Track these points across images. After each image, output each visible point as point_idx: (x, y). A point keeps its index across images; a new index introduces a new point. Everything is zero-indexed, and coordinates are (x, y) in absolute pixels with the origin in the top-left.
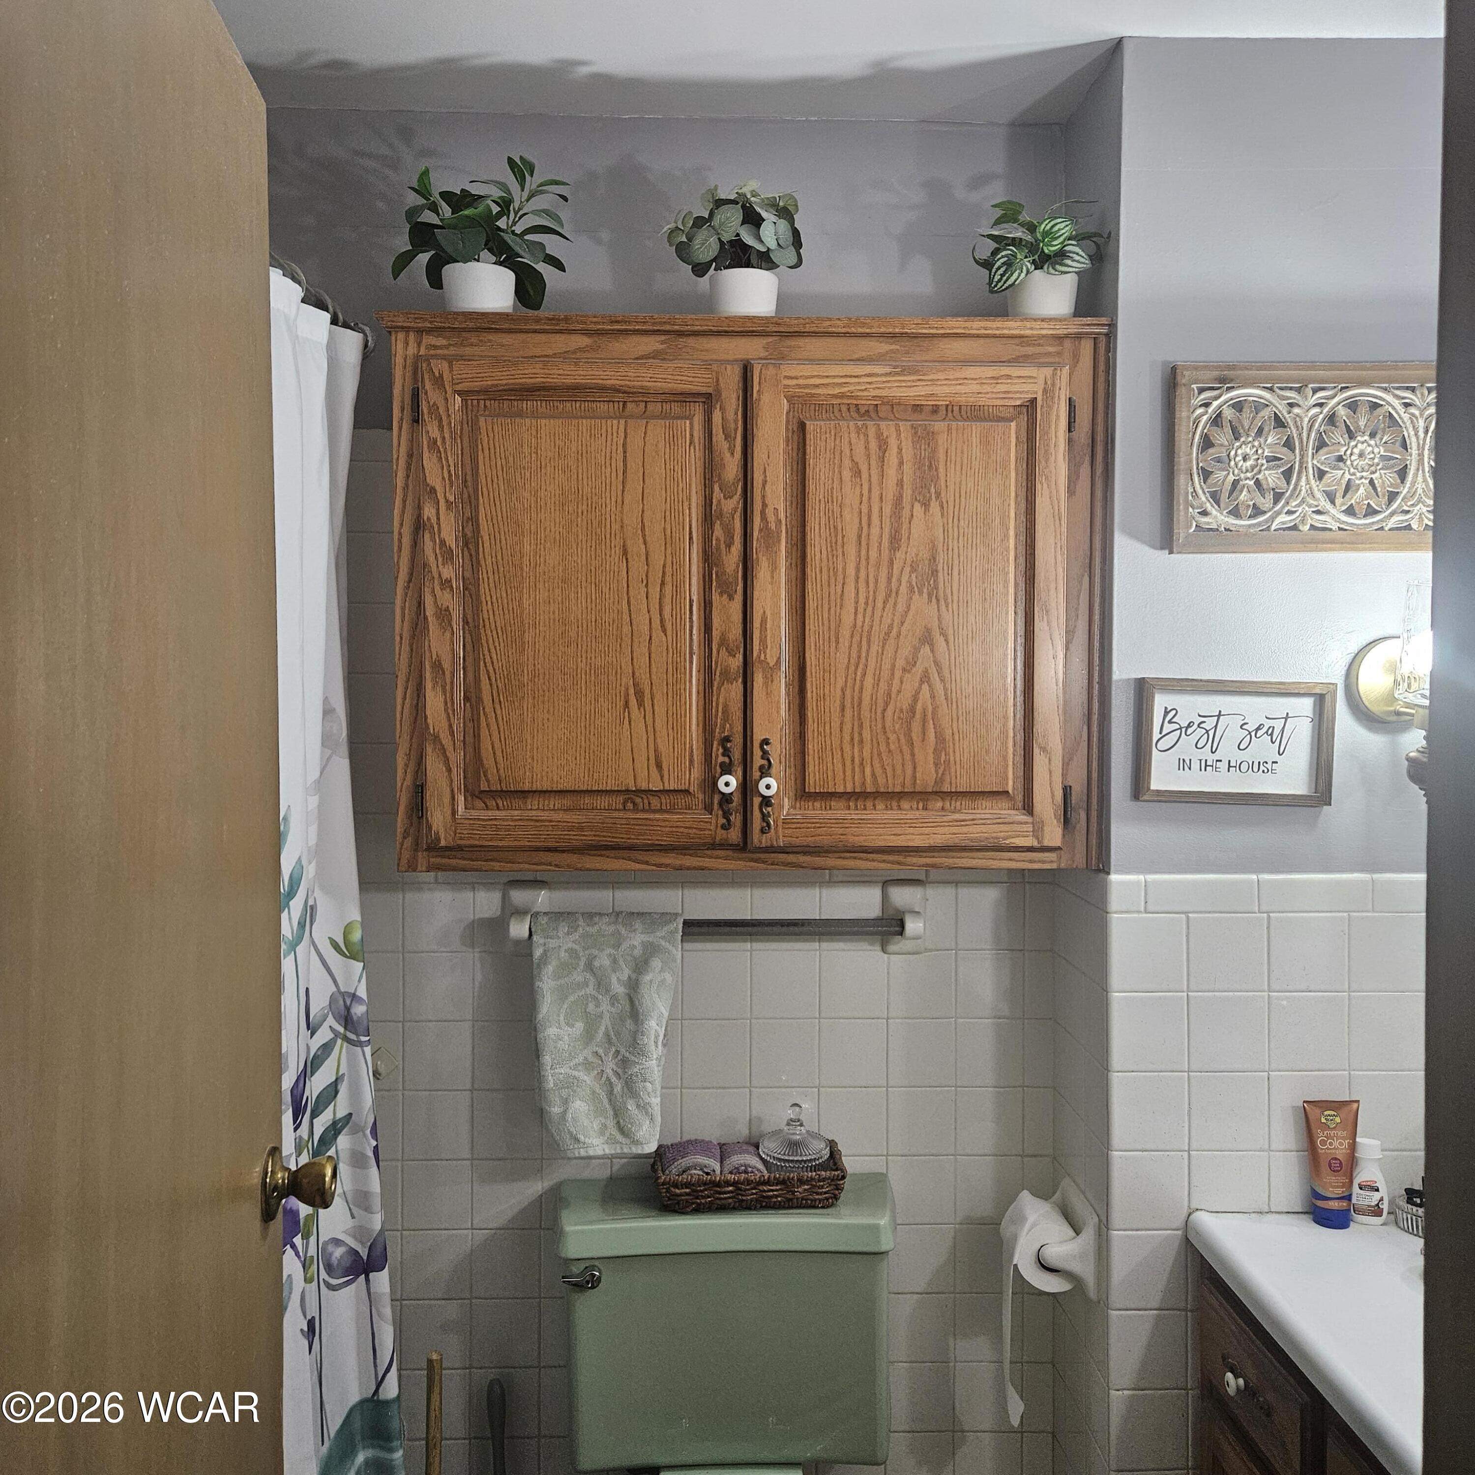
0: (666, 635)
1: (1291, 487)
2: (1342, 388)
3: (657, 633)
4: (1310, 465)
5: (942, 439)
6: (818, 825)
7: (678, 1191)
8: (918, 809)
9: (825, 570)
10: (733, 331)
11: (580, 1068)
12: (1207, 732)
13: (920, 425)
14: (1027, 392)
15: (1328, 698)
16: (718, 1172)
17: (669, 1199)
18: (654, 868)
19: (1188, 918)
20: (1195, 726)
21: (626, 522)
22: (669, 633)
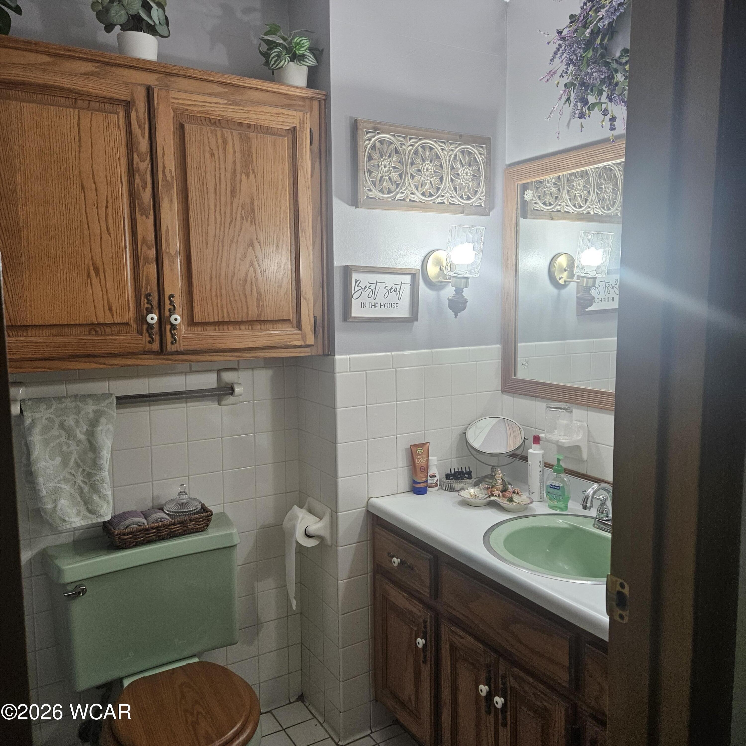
0: (110, 236)
1: (403, 181)
2: (420, 139)
3: (105, 236)
4: (409, 172)
5: (254, 141)
6: (201, 339)
7: (126, 537)
8: (249, 329)
9: (198, 205)
10: (139, 67)
11: (62, 482)
12: (372, 290)
13: (243, 133)
14: (292, 123)
15: (417, 275)
16: (146, 524)
17: (120, 542)
18: (109, 367)
19: (366, 373)
20: (368, 288)
21: (82, 169)
22: (112, 235)
